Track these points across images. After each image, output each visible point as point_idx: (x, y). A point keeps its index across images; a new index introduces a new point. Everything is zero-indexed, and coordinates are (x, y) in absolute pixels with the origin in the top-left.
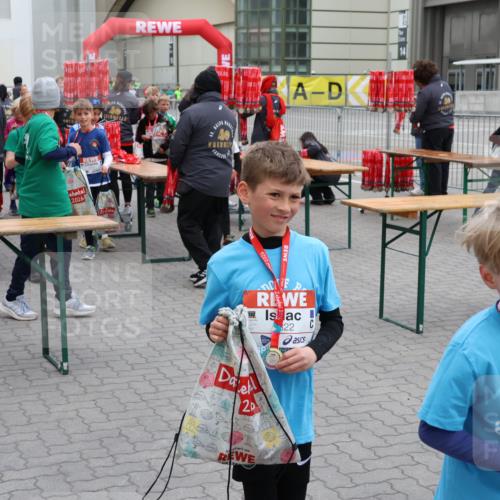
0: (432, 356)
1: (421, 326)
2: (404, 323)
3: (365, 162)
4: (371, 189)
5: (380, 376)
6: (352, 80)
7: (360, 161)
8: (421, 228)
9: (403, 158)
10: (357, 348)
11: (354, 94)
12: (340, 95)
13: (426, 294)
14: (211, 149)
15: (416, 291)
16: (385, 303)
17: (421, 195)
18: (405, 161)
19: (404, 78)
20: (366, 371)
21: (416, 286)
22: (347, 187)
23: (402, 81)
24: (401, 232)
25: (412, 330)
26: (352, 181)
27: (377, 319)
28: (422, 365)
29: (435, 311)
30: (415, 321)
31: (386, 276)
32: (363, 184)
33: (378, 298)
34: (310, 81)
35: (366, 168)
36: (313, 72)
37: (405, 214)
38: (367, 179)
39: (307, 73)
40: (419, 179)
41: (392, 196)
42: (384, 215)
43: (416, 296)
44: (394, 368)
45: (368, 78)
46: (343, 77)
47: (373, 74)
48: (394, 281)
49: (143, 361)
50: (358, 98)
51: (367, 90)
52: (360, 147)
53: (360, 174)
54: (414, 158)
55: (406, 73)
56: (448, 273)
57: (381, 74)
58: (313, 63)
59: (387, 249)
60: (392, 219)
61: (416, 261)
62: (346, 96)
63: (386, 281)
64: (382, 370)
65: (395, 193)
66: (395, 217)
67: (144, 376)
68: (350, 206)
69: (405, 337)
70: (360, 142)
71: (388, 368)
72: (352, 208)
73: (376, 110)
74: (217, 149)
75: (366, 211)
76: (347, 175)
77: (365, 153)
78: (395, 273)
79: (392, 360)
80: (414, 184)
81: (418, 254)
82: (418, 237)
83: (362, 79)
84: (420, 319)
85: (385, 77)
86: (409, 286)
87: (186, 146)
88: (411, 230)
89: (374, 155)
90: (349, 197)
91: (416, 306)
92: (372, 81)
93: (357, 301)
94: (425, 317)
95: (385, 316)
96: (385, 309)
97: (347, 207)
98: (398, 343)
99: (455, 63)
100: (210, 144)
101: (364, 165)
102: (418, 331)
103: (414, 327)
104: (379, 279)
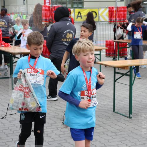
0: (136, 128)
1: (131, 115)
2: (124, 114)
3: (107, 45)
4: (109, 57)
5: (114, 137)
6: (101, 10)
7: (105, 45)
8: (130, 73)
9: (123, 44)
10: (104, 125)
11: (102, 16)
12: (96, 17)
13: (133, 101)
14: (63, 42)
15: (129, 100)
16: (116, 105)
17: (130, 59)
18: (124, 45)
19: (123, 9)
20: (108, 135)
21: (129, 98)
22: (99, 56)
23: (122, 11)
24: (122, 75)
25: (127, 117)
26: (101, 53)
27: (112, 112)
28: (132, 132)
29: (137, 109)
30: (128, 113)
31: (116, 94)
32: (106, 54)
33: (113, 103)
34: (83, 11)
35: (107, 48)
36: (84, 7)
37: (123, 68)
38: (107, 52)
39: (82, 8)
40: (129, 52)
41: (118, 60)
42: (115, 68)
43: (129, 102)
44: (120, 133)
45: (108, 10)
46: (97, 9)
47: (109, 8)
48: (119, 96)
49: (12, 132)
50: (104, 18)
51: (108, 15)
52: (105, 38)
53: (105, 50)
54: (127, 44)
55: (123, 7)
56: (142, 92)
57: (113, 8)
58: (85, 3)
59: (116, 82)
60: (118, 69)
61: (129, 87)
62: (99, 17)
63: (116, 96)
64: (114, 134)
65: (120, 58)
66: (120, 69)
67: (12, 139)
68: (100, 64)
69: (124, 120)
70: (105, 37)
71: (117, 134)
72: (101, 65)
73: (111, 23)
74: (65, 42)
75: (107, 66)
76: (99, 51)
77: (106, 41)
78: (120, 92)
79: (119, 130)
80: (128, 54)
81: (129, 84)
82: (129, 77)
83: (106, 10)
84: (130, 112)
85: (115, 9)
86: (126, 98)
87: (53, 40)
88: (126, 74)
89: (110, 42)
90: (100, 60)
91: (129, 106)
92: (109, 11)
93: (104, 105)
94: (133, 111)
95: (116, 111)
96: (116, 108)
97: (99, 65)
98: (121, 123)
99: (144, 3)
100: (62, 40)
101: (106, 47)
102: (130, 117)
103: (128, 116)
104: (113, 95)
